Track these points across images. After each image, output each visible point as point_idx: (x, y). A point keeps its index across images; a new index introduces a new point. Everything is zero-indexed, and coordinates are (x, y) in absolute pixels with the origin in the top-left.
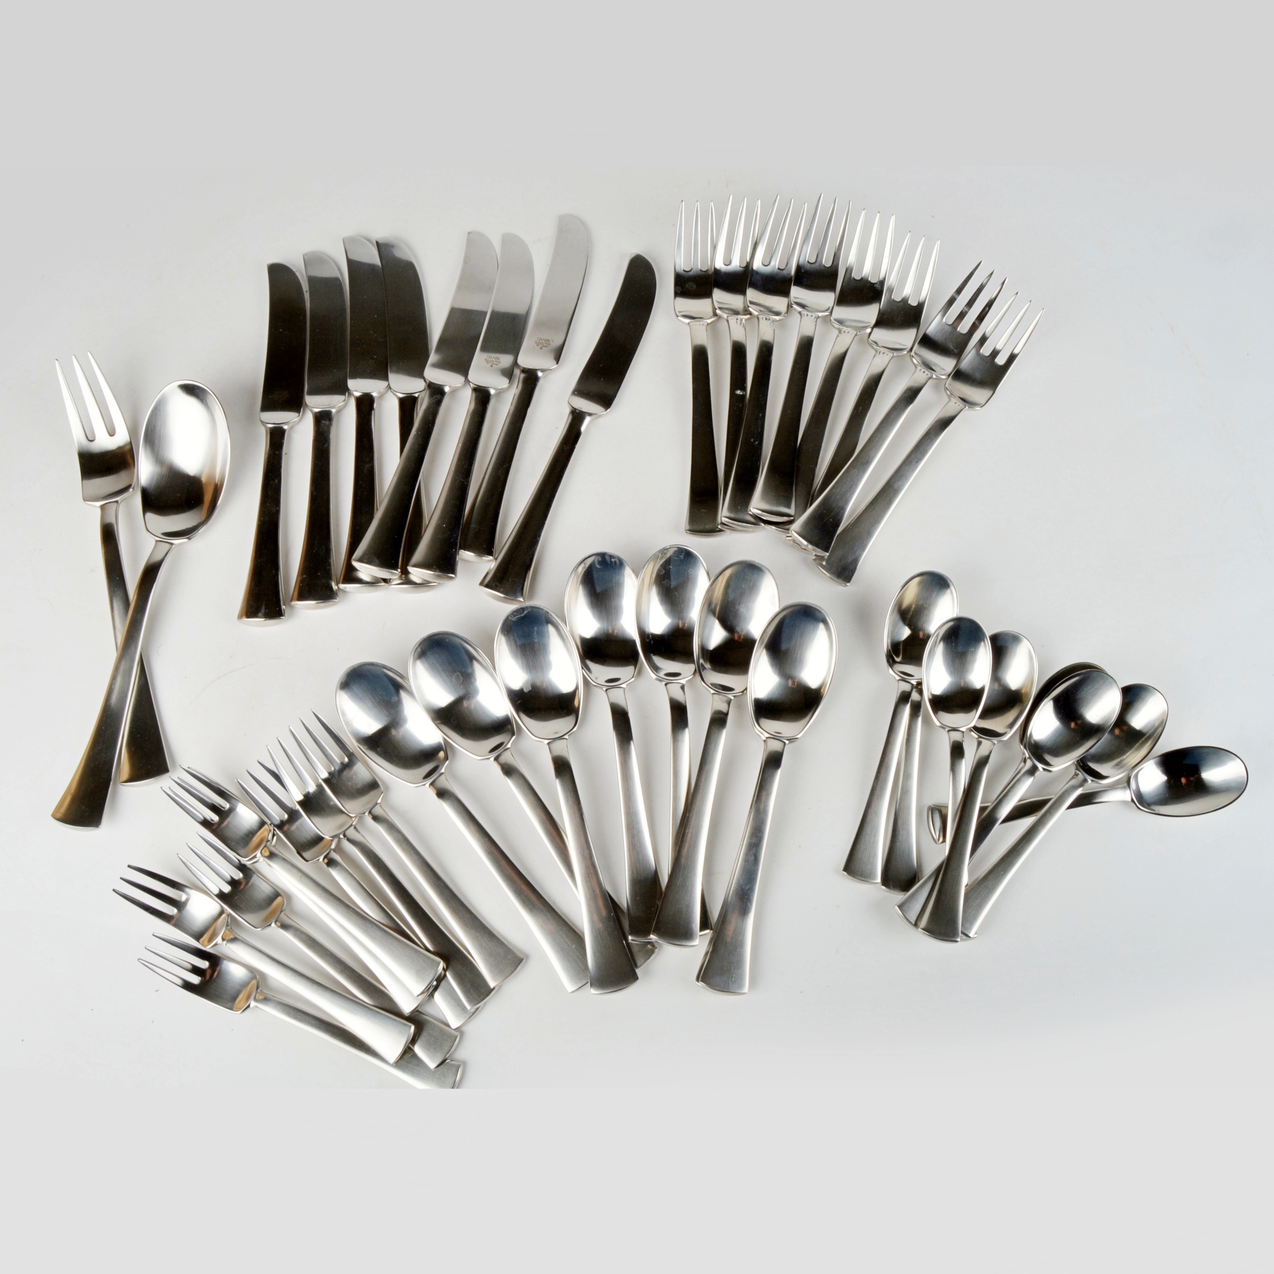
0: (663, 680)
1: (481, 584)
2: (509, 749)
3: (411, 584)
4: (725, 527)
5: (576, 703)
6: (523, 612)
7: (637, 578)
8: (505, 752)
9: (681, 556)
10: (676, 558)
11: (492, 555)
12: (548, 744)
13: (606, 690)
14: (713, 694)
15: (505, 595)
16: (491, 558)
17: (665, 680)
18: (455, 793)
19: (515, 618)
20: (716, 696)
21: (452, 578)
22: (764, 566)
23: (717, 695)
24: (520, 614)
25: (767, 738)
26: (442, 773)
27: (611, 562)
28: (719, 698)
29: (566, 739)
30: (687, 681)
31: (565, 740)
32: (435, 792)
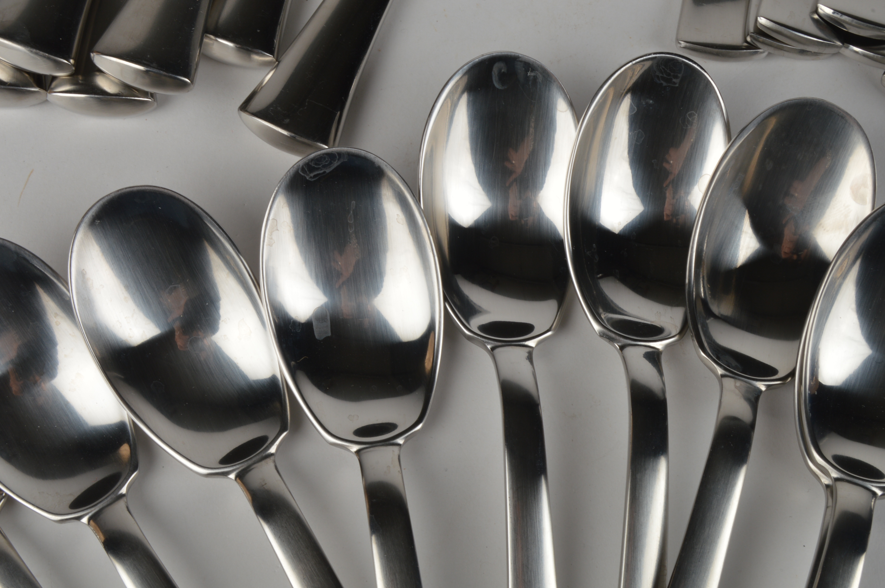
0: (618, 338)
1: (244, 107)
2: (272, 458)
3: (95, 94)
4: (762, 39)
5: (428, 365)
6: (331, 163)
7: (578, 122)
8: (263, 462)
9: (674, 80)
10: (665, 84)
11: (272, 52)
12: (358, 452)
13: (493, 349)
14: (723, 376)
15: (294, 133)
16: (269, 58)
17: (622, 339)
18: (145, 541)
19: (312, 175)
20: (729, 383)
21: (184, 85)
22: (851, 116)
23: (732, 380)
24: (325, 166)
25: (837, 480)
26: (122, 496)
27: (527, 78)
28: (736, 387)
29: (399, 445)
30: (667, 346)
31: (396, 448)
32: (103, 539)
